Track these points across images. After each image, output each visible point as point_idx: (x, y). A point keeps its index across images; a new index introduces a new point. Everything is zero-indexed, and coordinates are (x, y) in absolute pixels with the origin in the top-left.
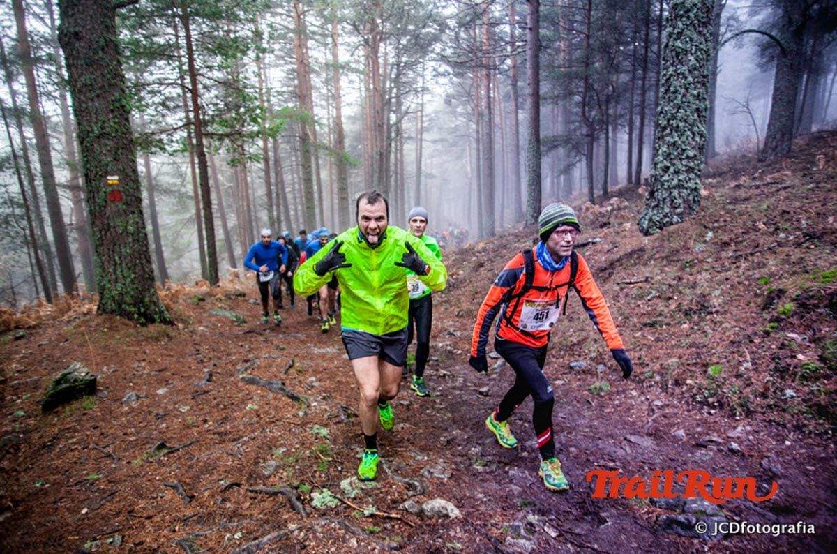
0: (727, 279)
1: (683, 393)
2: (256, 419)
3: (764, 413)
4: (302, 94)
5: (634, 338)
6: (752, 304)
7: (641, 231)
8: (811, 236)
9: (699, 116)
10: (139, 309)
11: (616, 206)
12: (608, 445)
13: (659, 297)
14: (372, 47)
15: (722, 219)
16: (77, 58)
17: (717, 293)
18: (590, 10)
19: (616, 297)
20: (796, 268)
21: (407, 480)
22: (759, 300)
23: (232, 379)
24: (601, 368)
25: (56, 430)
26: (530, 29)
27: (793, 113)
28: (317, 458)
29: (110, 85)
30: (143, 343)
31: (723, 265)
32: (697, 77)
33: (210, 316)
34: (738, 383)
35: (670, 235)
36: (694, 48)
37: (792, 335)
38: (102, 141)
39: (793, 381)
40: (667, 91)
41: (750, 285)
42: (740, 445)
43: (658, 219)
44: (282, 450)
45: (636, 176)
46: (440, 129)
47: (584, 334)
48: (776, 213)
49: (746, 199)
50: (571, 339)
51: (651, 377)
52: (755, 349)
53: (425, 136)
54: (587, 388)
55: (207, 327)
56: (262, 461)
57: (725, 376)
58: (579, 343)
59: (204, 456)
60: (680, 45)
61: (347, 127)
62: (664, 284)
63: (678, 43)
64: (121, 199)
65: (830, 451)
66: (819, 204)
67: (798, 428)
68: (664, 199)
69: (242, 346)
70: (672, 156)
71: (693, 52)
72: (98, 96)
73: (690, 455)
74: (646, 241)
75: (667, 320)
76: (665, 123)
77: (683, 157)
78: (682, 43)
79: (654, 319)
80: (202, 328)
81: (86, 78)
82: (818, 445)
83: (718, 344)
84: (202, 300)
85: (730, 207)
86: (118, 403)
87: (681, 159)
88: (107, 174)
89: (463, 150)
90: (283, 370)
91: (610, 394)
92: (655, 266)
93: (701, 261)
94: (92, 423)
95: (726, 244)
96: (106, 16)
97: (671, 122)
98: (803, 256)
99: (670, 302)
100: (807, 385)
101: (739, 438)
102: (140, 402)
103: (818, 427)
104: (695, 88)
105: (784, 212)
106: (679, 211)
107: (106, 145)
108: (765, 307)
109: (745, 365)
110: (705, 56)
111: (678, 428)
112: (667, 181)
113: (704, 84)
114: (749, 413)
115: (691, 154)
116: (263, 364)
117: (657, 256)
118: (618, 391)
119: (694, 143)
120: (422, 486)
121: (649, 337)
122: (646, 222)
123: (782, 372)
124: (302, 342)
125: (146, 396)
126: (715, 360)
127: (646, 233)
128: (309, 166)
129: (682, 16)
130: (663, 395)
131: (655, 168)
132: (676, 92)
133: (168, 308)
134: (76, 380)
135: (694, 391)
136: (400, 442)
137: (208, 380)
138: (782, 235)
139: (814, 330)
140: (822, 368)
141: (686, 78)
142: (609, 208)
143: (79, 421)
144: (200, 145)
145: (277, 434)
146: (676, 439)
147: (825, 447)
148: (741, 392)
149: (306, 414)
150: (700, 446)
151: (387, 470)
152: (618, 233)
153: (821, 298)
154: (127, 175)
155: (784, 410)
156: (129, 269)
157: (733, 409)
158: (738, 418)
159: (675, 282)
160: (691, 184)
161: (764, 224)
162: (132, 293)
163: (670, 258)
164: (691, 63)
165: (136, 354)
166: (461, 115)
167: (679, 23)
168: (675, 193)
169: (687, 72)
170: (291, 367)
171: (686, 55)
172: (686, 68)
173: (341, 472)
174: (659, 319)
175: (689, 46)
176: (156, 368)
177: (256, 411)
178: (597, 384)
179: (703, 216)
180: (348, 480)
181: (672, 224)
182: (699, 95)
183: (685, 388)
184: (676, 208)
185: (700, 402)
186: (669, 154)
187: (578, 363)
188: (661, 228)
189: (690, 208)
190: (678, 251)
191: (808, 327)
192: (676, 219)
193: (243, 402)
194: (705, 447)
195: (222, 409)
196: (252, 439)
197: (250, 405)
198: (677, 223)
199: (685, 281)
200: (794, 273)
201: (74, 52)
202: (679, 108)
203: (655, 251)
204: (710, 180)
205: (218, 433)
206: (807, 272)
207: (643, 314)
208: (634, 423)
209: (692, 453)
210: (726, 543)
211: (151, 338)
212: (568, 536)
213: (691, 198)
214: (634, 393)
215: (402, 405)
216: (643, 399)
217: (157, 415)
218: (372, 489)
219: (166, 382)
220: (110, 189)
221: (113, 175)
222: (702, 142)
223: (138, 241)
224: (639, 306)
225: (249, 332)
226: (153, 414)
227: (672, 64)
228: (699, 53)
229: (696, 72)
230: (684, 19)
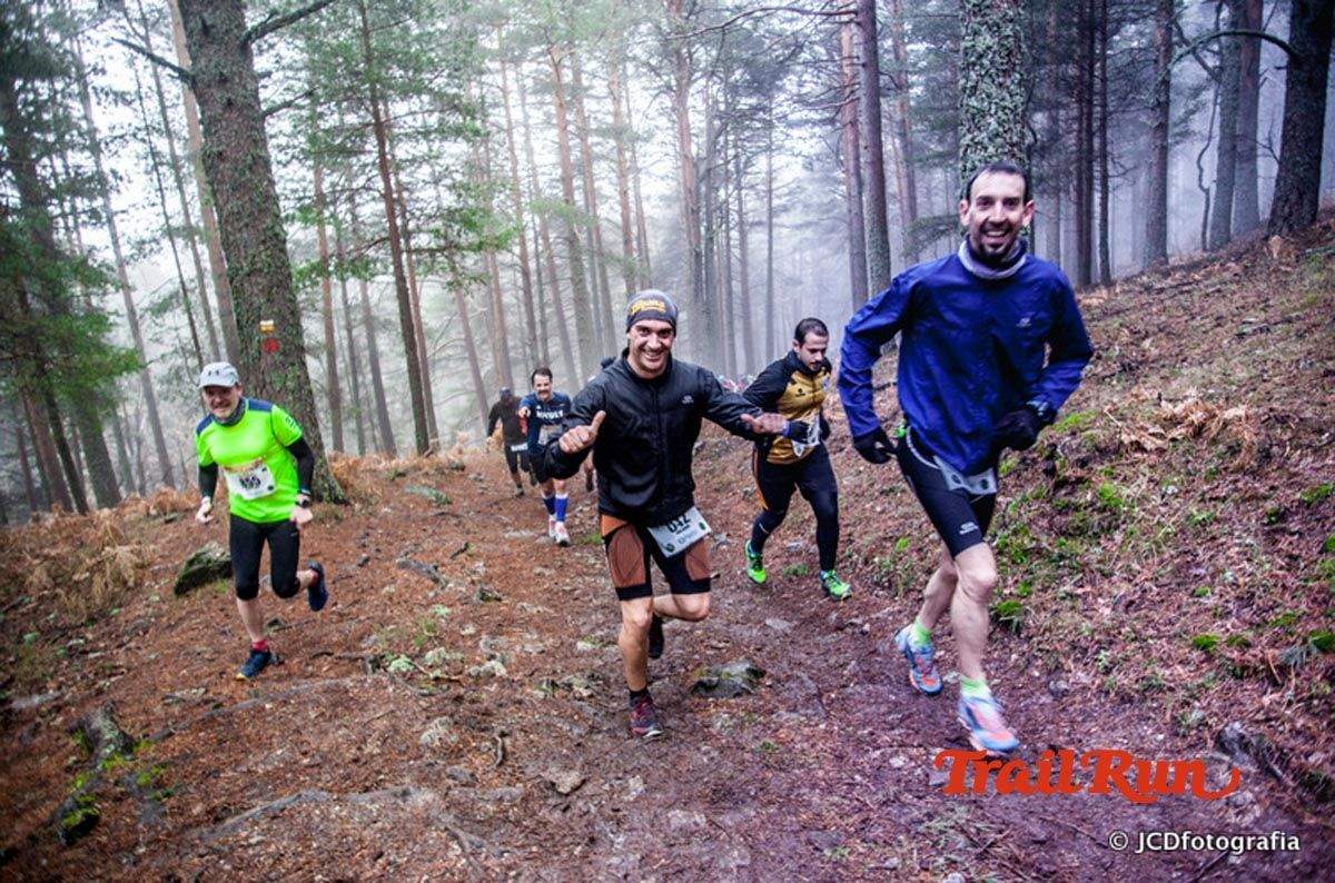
2: (385, 601)
14: (677, 93)
16: (220, 183)
23: (388, 564)
25: (184, 613)
26: (864, 65)
29: (260, 211)
32: (1002, 147)
33: (403, 494)
34: (916, 558)
36: (993, 107)
38: (253, 279)
51: (850, 557)
53: (777, 220)
55: (393, 508)
56: (366, 637)
57: (907, 550)
60: (975, 104)
63: (973, 102)
64: (277, 348)
71: (992, 112)
72: (247, 225)
78: (977, 101)
80: (386, 510)
81: (233, 205)
84: (402, 475)
88: (260, 318)
90: (451, 554)
91: (802, 578)
94: (220, 606)
96: (252, 128)
107: (259, 284)
110: (1011, 117)
113: (1014, 155)
116: (430, 548)
118: (812, 575)
124: (503, 525)
126: (908, 532)
129: (974, 64)
134: (209, 561)
137: (360, 565)
141: (986, 149)
143: (207, 604)
145: (397, 614)
154: (284, 318)
164: (991, 128)
169: (987, 141)
170: (462, 551)
171: (983, 117)
172: (984, 134)
175: (986, 104)
177: (391, 594)
180: (438, 650)
187: (797, 544)
193: (384, 585)
194: (842, 630)
197: (388, 589)
201: (219, 176)
218: (456, 660)
220: (263, 337)
221: (267, 319)
223: (300, 399)
227: (969, 130)
228: (1000, 113)
229: (999, 140)
230: (977, 68)
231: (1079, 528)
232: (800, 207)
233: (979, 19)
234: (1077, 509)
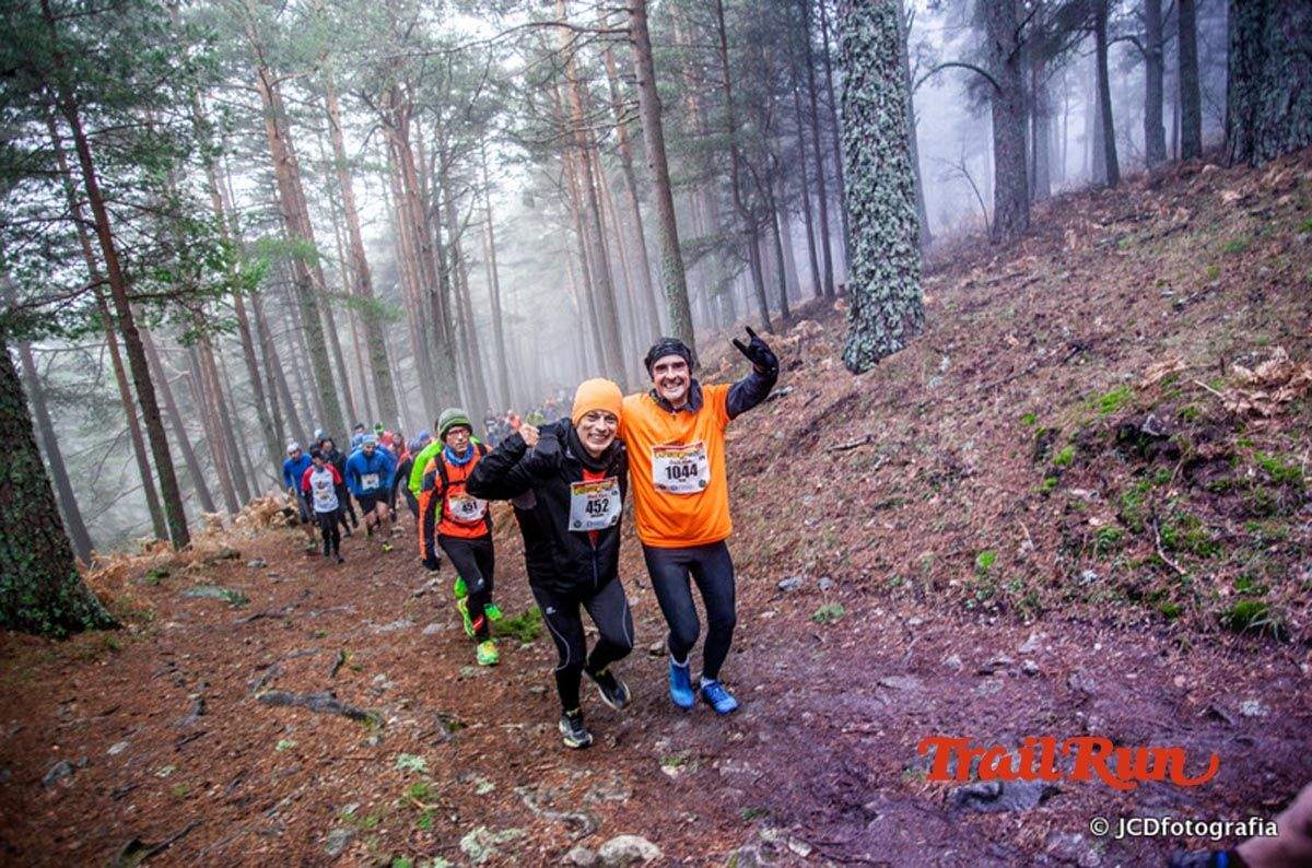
0: (980, 424)
1: (947, 600)
2: (296, 764)
3: (1060, 610)
4: (291, 211)
5: (865, 529)
6: (1019, 456)
7: (849, 368)
8: (1078, 348)
9: (904, 194)
10: (51, 612)
11: (805, 334)
12: (857, 699)
13: (890, 463)
14: (396, 127)
15: (958, 337)
17: (969, 445)
18: (724, 48)
19: (829, 472)
20: (1067, 395)
21: (565, 815)
22: (1028, 448)
23: (243, 702)
24: (825, 582)
26: (642, 84)
27: (1025, 173)
28: (414, 808)
30: (68, 670)
31: (970, 404)
32: (893, 139)
33: (184, 600)
34: (1020, 572)
35: (891, 369)
36: (882, 99)
37: (1078, 492)
39: (1090, 557)
40: (855, 161)
41: (1011, 428)
42: (1037, 663)
43: (870, 348)
44: (352, 807)
45: (826, 285)
46: (522, 244)
47: (791, 534)
48: (1028, 319)
49: (985, 304)
50: (773, 545)
51: (899, 585)
52: (1033, 519)
53: (500, 258)
54: (810, 616)
55: (180, 621)
56: (320, 834)
57: (1000, 565)
58: (787, 550)
59: (215, 846)
60: (864, 96)
61: (372, 257)
62: (894, 443)
63: (860, 93)
65: (1151, 647)
66: (1080, 300)
67: (1108, 622)
68: (875, 317)
69: (248, 643)
70: (876, 255)
71: (882, 103)
73: (972, 690)
74: (859, 383)
75: (907, 496)
76: (860, 207)
77: (892, 254)
78: (864, 92)
79: (889, 498)
80: (171, 624)
82: (1136, 642)
83: (984, 520)
84: (165, 575)
85: (966, 317)
86: (36, 787)
87: (889, 258)
89: (563, 273)
90: (328, 671)
91: (845, 619)
92: (877, 417)
93: (940, 402)
95: (970, 372)
97: (867, 205)
98: (1072, 376)
99: (907, 468)
100: (1109, 560)
101: (1033, 652)
102: (78, 776)
103: (1132, 616)
104: (893, 155)
105: (1038, 316)
106: (897, 332)
108: (1038, 457)
109: (1024, 545)
110: (899, 109)
111: (950, 654)
112: (875, 291)
113: (904, 148)
114: (1041, 614)
115: (902, 248)
116: (293, 668)
117: (877, 402)
118: (856, 614)
119: (903, 233)
120: (591, 819)
121: (886, 525)
122: (854, 354)
123: (1074, 547)
124: (352, 618)
125: (89, 764)
126: (983, 545)
127: (857, 371)
128: (319, 329)
129: (859, 55)
130: (920, 607)
131: (855, 275)
132: (867, 162)
133: (104, 600)
135: (963, 594)
136: (542, 755)
137: (201, 713)
138: (1041, 351)
139: (1104, 481)
140: (1124, 533)
141: (878, 142)
142: (796, 338)
144: (125, 316)
145: (338, 782)
146: (949, 670)
147: (1145, 643)
148: (1025, 585)
149: (381, 739)
150: (984, 673)
151: (531, 806)
152: (815, 375)
153: (1105, 435)
155: (1085, 601)
156: (23, 545)
157: (1018, 612)
158: (1028, 623)
159: (909, 438)
160: (908, 292)
161: (1015, 336)
162: (34, 586)
163: (896, 403)
164: (882, 120)
165: (55, 691)
166: (551, 219)
167: (857, 65)
168: (889, 306)
169: (878, 133)
170: (341, 664)
171: (873, 108)
172: (875, 127)
173: (456, 823)
174: (895, 496)
175: (875, 96)
176: (100, 709)
177: (295, 750)
178: (824, 609)
179: (932, 336)
180: (472, 835)
181: (890, 352)
182: (899, 165)
183: (948, 593)
184: (893, 329)
185: (973, 610)
186: (871, 253)
187: (792, 581)
188: (877, 362)
189: (913, 326)
190: (905, 392)
191: (1096, 477)
192: (894, 344)
193: (270, 738)
194: (990, 673)
195: (235, 758)
196: (298, 800)
197: (281, 743)
198: (898, 350)
199: (922, 434)
200: (1066, 403)
202: (876, 185)
203: (873, 394)
204: (932, 279)
205: (235, 802)
206: (1081, 399)
207: (872, 492)
208: (886, 658)
209: (975, 687)
210: (1045, 810)
211: (81, 657)
212: (826, 850)
213: (911, 311)
214: (879, 612)
215: (535, 693)
216: (894, 618)
217: (116, 792)
218: (514, 841)
219: (123, 731)
222: (913, 231)
223: (34, 494)
224: (864, 480)
225: (257, 617)
226: (108, 793)
227: (856, 124)
228: (890, 105)
229: (890, 133)
230: (862, 59)
231: (1263, 508)
232: (515, 246)
233: (861, 9)
234: (1244, 487)
